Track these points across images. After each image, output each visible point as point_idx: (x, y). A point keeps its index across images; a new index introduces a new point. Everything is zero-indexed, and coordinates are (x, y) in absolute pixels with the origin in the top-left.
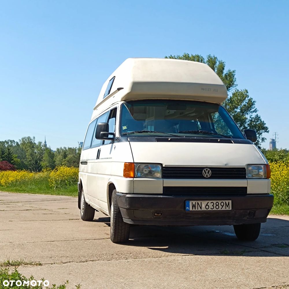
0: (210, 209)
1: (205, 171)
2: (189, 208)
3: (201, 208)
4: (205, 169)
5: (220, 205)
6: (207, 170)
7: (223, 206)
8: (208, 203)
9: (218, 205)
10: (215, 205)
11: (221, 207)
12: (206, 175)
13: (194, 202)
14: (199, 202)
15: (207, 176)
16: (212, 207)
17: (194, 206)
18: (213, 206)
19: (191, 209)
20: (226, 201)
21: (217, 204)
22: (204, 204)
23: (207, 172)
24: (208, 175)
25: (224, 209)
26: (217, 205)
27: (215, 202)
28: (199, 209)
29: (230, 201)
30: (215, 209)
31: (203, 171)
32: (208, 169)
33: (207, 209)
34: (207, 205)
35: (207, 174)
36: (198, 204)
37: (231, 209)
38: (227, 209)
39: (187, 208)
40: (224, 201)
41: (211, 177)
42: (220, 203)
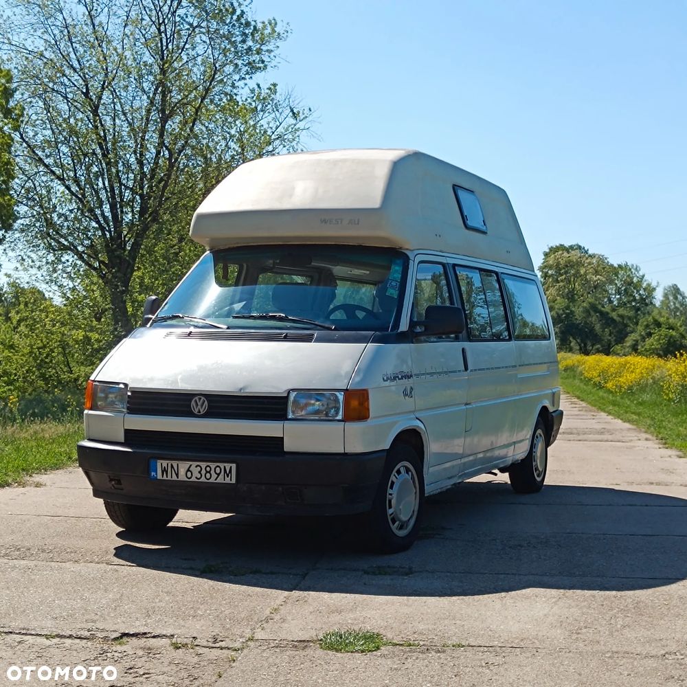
0: (193, 479)
1: (196, 401)
2: (156, 474)
3: (177, 475)
4: (197, 398)
5: (212, 472)
6: (200, 399)
7: (218, 475)
8: (191, 465)
9: (209, 472)
10: (203, 472)
11: (214, 476)
12: (197, 410)
13: (165, 463)
14: (175, 464)
15: (199, 412)
16: (199, 476)
17: (164, 471)
18: (200, 472)
19: (159, 477)
20: (226, 464)
21: (208, 469)
22: (183, 467)
23: (199, 404)
24: (201, 411)
25: (220, 480)
26: (207, 472)
27: (203, 465)
28: (174, 478)
29: (234, 466)
30: (203, 479)
31: (193, 402)
32: (203, 398)
33: (189, 478)
34: (188, 470)
35: (199, 407)
36: (172, 466)
37: (234, 481)
38: (227, 480)
39: (153, 473)
40: (222, 465)
41: (208, 415)
42: (213, 467)
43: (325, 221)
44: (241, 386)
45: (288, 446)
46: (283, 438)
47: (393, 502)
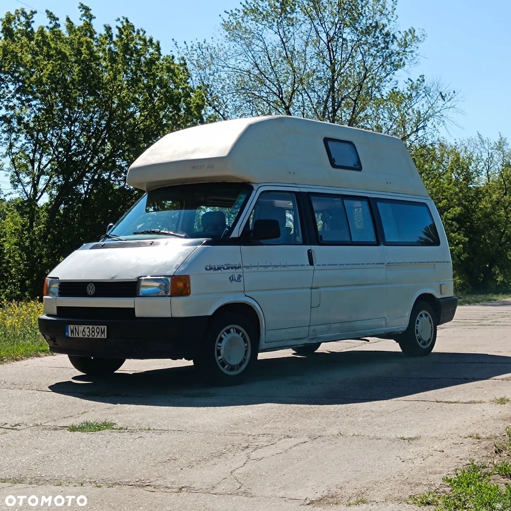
0: (86, 336)
1: (89, 287)
3: (78, 334)
4: (89, 285)
5: (95, 331)
6: (91, 285)
7: (98, 333)
8: (85, 328)
10: (91, 332)
11: (96, 334)
12: (89, 292)
13: (72, 327)
14: (77, 327)
15: (91, 294)
16: (89, 334)
17: (72, 332)
18: (89, 332)
19: (70, 336)
20: (102, 326)
21: (93, 330)
22: (81, 328)
23: (91, 288)
25: (99, 337)
27: (91, 327)
28: (77, 336)
29: (106, 327)
30: (91, 336)
32: (93, 285)
33: (84, 336)
34: (84, 331)
35: (91, 290)
36: (76, 329)
37: (106, 337)
38: (103, 337)
39: (67, 334)
40: (100, 327)
41: (95, 295)
42: (95, 328)
43: (194, 168)
44: (113, 276)
45: (138, 313)
46: (134, 308)
47: (222, 351)
